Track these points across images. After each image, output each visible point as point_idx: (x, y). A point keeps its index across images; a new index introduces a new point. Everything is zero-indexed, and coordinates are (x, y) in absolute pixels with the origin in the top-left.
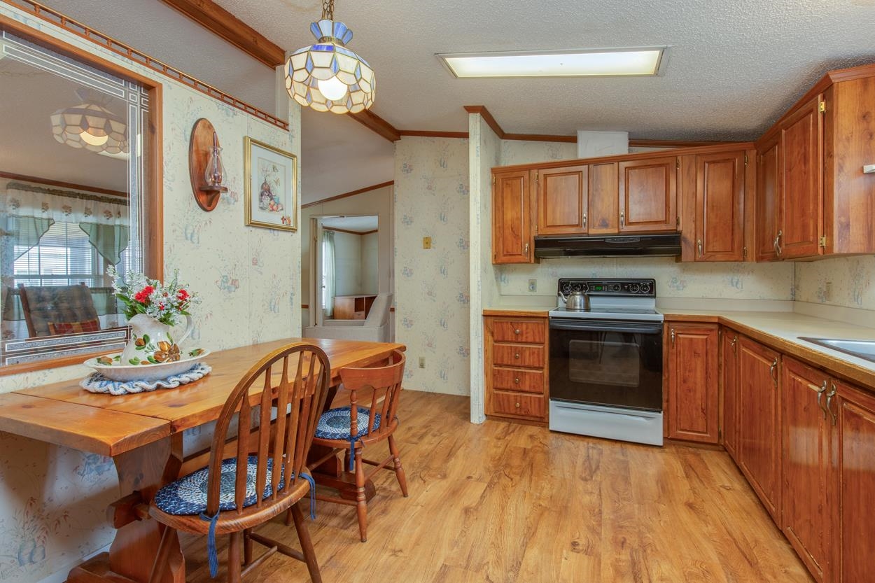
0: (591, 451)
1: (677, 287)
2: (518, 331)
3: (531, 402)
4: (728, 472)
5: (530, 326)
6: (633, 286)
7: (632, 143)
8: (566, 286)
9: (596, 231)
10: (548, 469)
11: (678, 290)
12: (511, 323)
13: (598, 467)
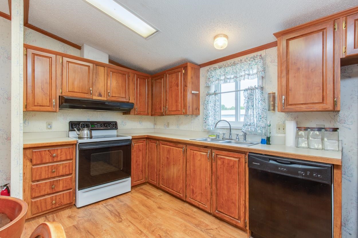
0: (108, 208)
1: (123, 125)
2: (54, 155)
3: (63, 196)
4: (155, 190)
5: (63, 151)
6: (108, 125)
7: (111, 61)
8: (74, 126)
9: (96, 98)
10: (99, 228)
11: (124, 126)
12: (49, 150)
13: (119, 213)
